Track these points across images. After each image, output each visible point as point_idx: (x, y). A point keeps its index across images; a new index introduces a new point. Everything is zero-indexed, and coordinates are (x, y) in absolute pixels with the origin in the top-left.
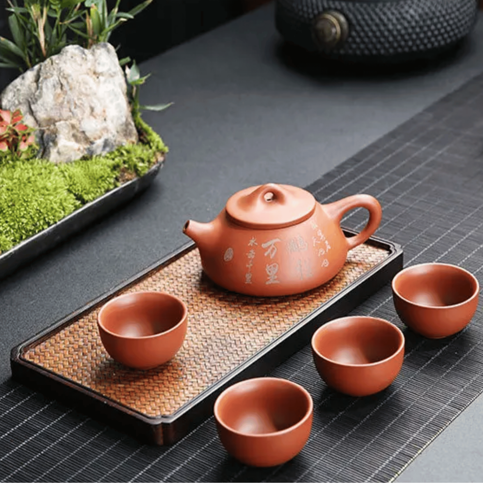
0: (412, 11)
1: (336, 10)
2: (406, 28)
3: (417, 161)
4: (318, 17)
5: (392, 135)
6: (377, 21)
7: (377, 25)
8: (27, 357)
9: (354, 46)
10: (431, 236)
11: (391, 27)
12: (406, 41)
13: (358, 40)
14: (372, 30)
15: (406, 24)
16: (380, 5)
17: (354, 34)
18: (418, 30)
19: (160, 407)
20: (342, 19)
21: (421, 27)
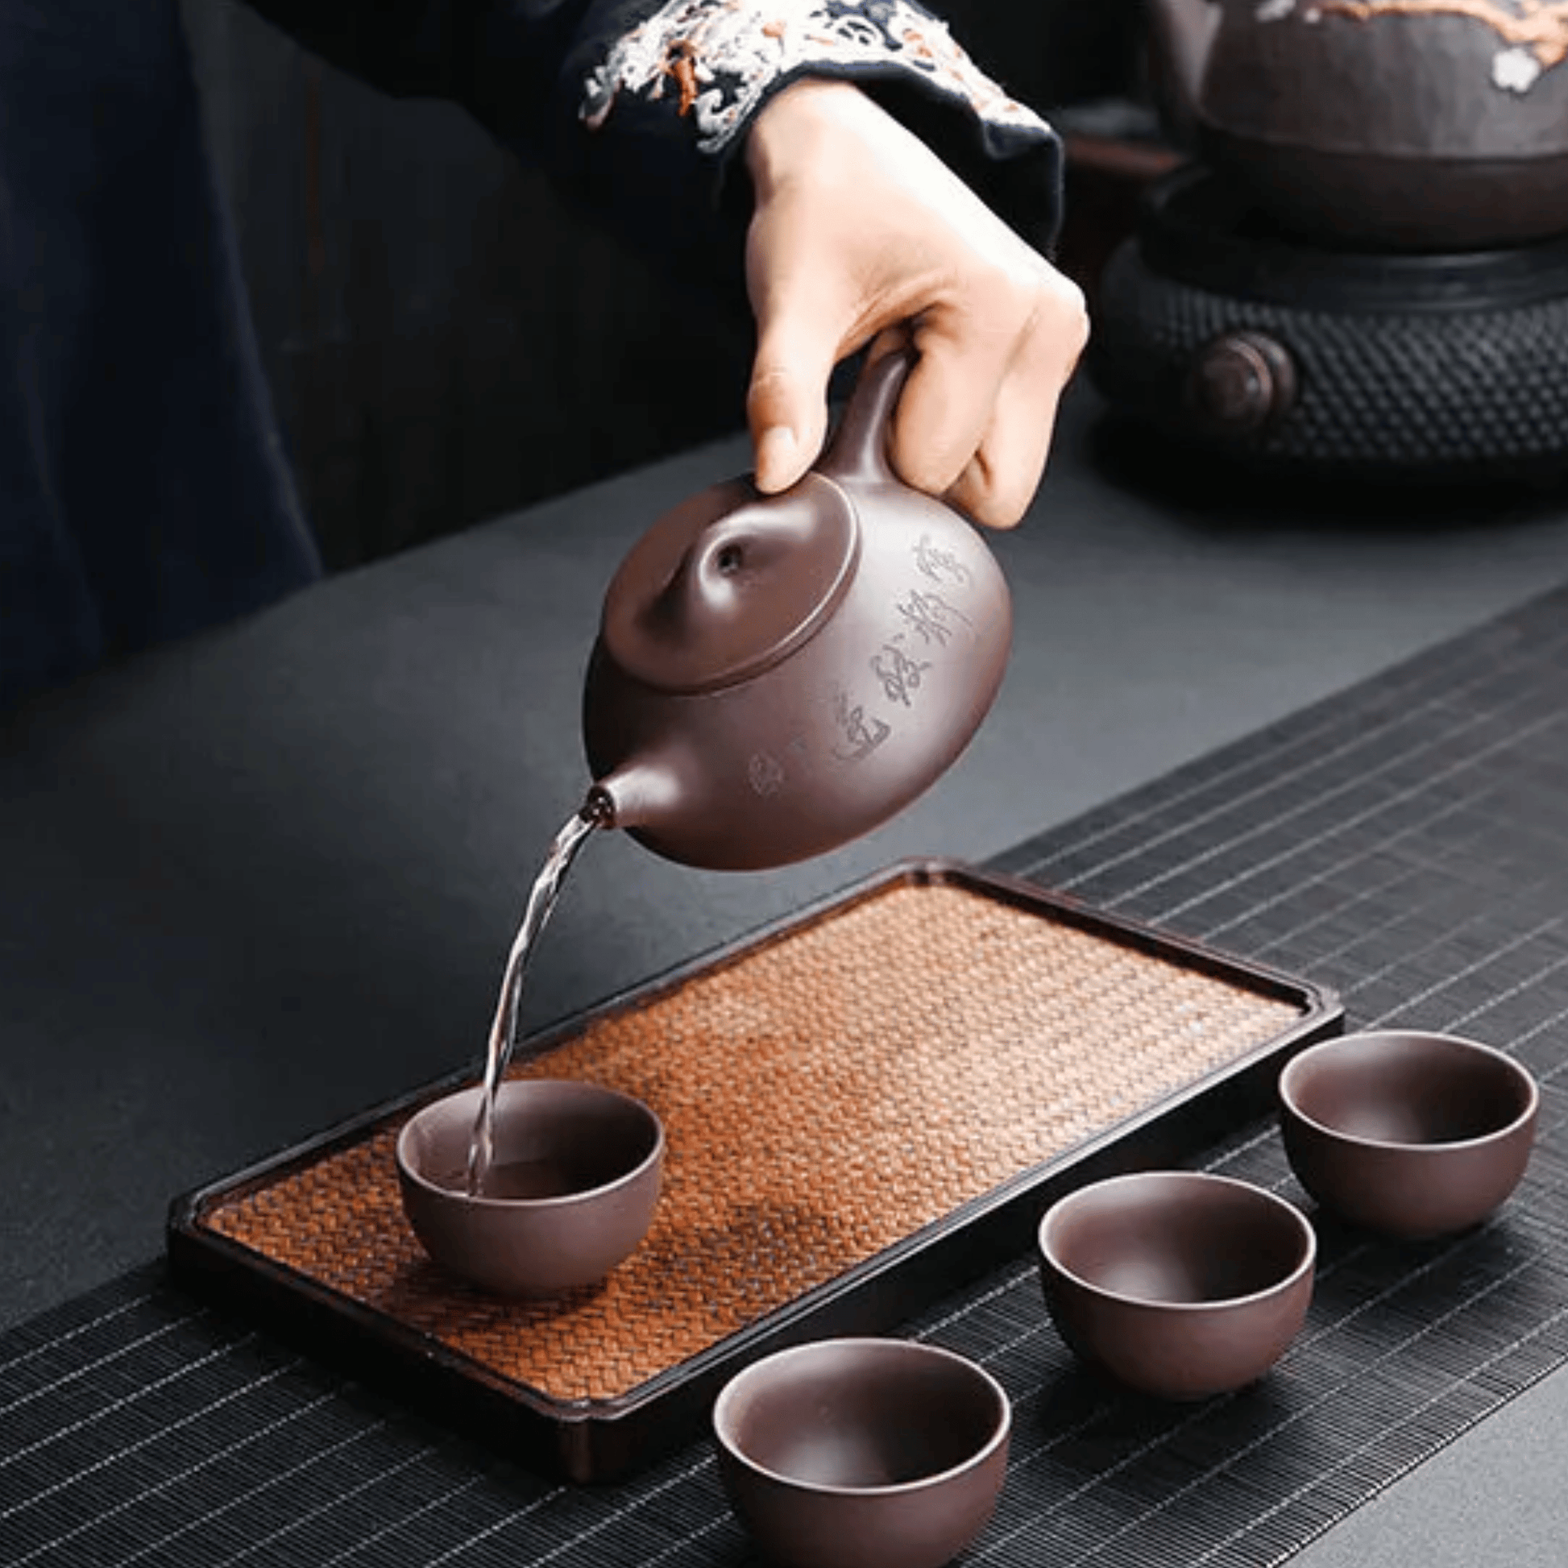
0: (1486, 347)
1: (1262, 329)
2: (1464, 391)
3: (1458, 750)
4: (1209, 346)
5: (1392, 677)
6: (1383, 366)
7: (1380, 378)
8: (215, 1224)
9: (1311, 432)
10: (1472, 946)
11: (1420, 385)
12: (1464, 427)
13: (1322, 416)
14: (1365, 393)
15: (1467, 380)
16: (1393, 323)
17: (1310, 398)
18: (1501, 398)
19: (587, 1378)
20: (1278, 355)
21: (1511, 392)
